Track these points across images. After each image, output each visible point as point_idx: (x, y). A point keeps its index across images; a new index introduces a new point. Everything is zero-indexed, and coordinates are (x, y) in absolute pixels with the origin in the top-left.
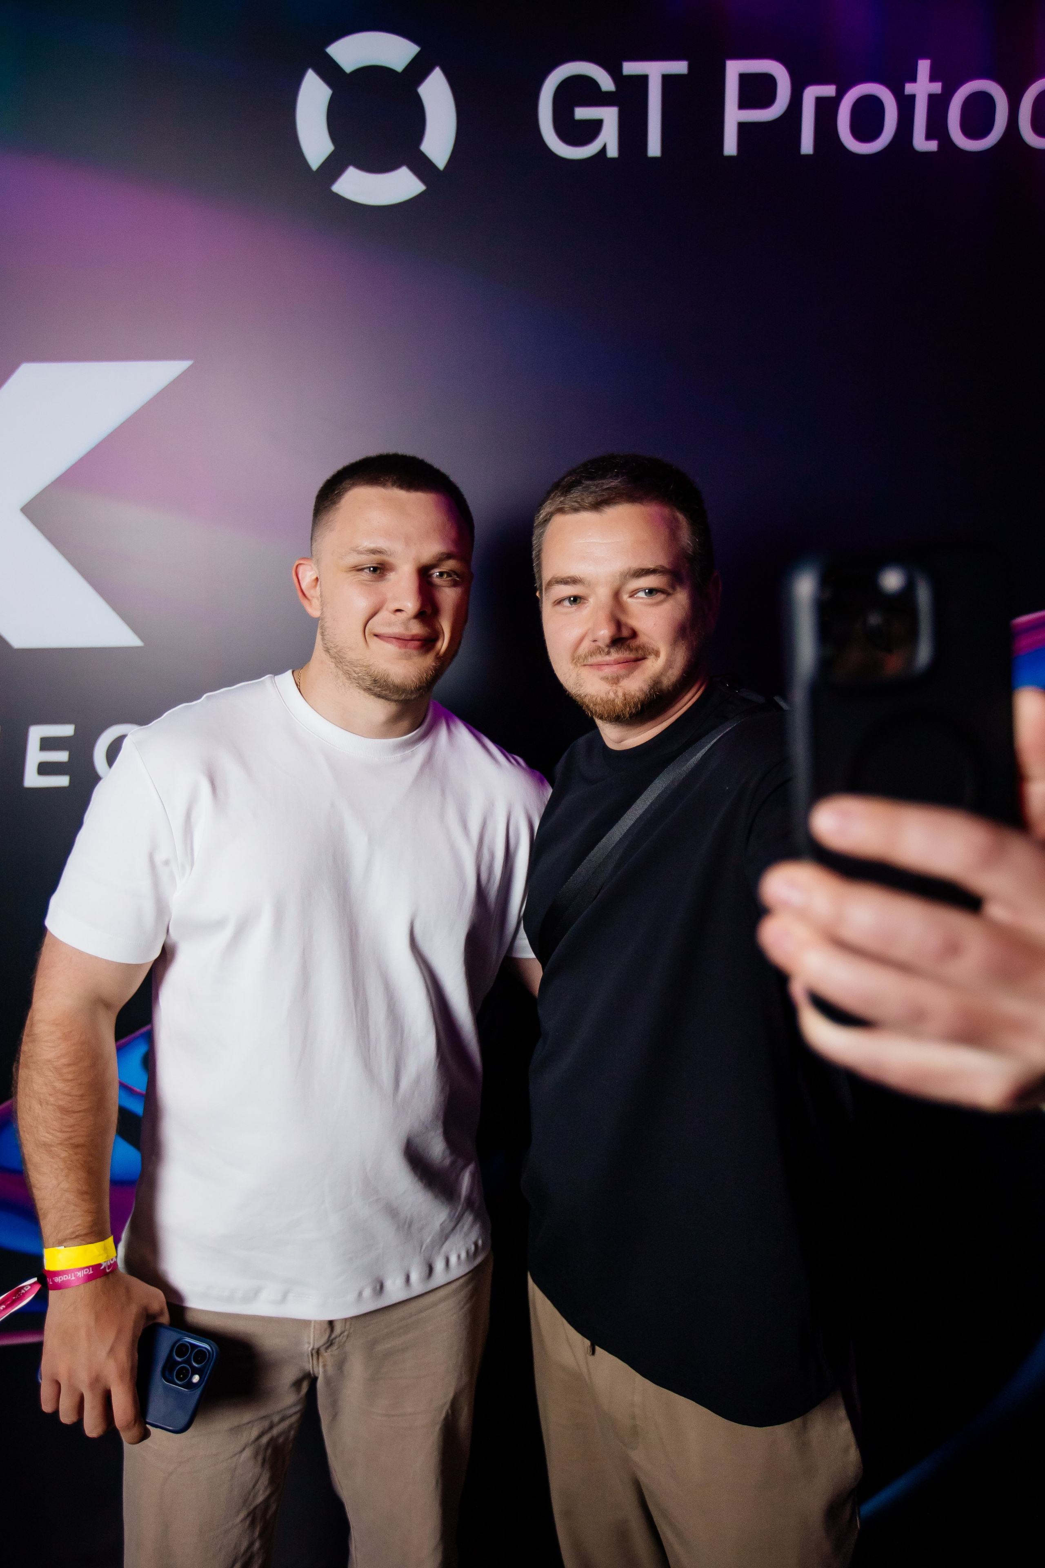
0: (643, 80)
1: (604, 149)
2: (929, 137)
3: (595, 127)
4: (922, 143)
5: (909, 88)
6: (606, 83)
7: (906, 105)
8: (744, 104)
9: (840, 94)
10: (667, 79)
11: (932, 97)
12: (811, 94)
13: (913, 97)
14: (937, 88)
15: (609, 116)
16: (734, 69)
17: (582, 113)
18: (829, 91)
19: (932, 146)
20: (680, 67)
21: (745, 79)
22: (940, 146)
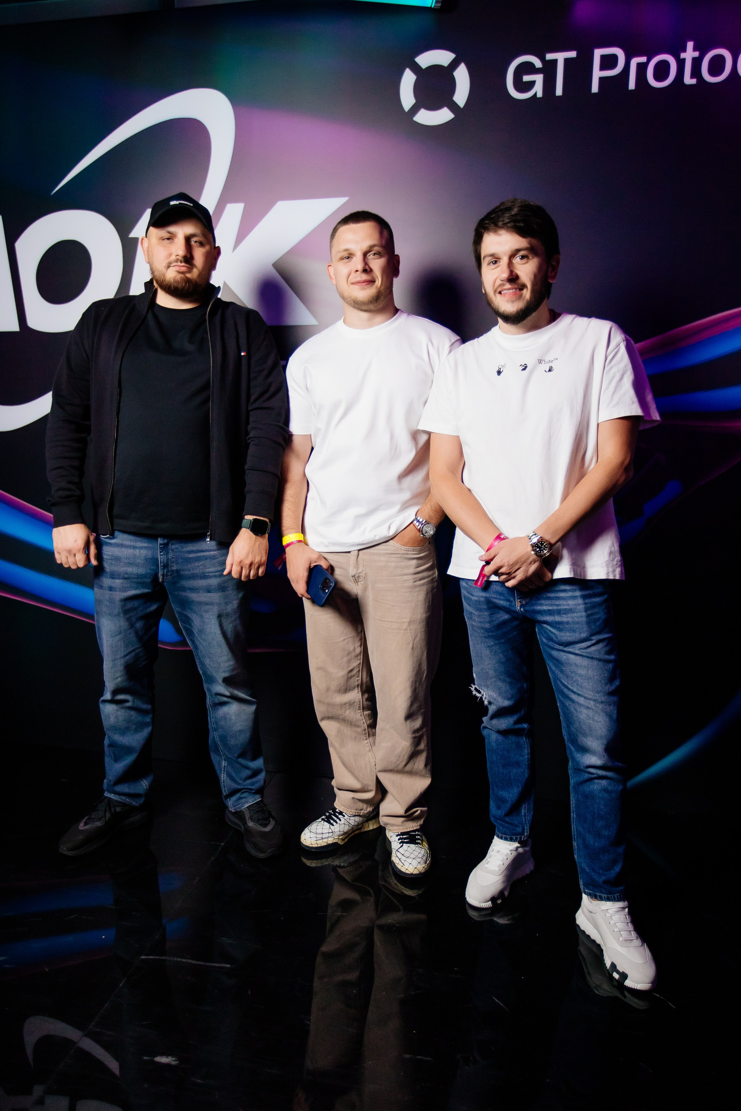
0: (555, 62)
1: (536, 94)
2: (692, 77)
3: (532, 84)
4: (688, 80)
5: (683, 55)
6: (538, 64)
7: (681, 63)
8: (602, 68)
9: (649, 61)
10: (567, 61)
11: (694, 60)
12: (635, 62)
13: (684, 60)
14: (696, 54)
15: (539, 79)
16: (598, 53)
17: (526, 78)
18: (643, 59)
19: (694, 81)
20: (573, 54)
21: (603, 57)
22: (697, 81)
